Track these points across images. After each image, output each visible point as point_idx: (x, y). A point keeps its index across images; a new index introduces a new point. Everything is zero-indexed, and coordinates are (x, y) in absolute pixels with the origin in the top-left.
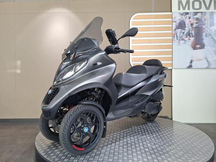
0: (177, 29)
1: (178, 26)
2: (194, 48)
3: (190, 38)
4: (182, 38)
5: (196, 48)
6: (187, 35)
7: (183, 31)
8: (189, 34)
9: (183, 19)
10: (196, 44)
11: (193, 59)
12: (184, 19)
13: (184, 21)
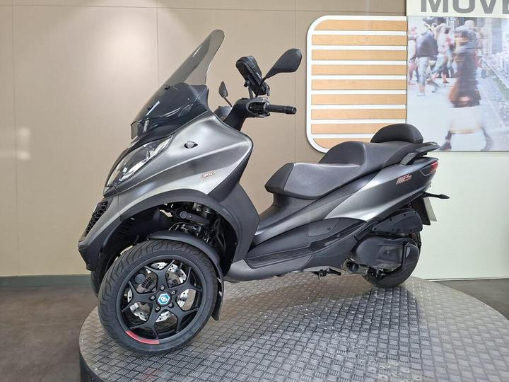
0: (419, 57)
1: (421, 49)
2: (457, 103)
3: (448, 80)
4: (428, 80)
5: (460, 104)
6: (440, 72)
7: (432, 62)
8: (444, 71)
9: (432, 34)
10: (462, 94)
11: (452, 130)
12: (435, 33)
13: (435, 38)
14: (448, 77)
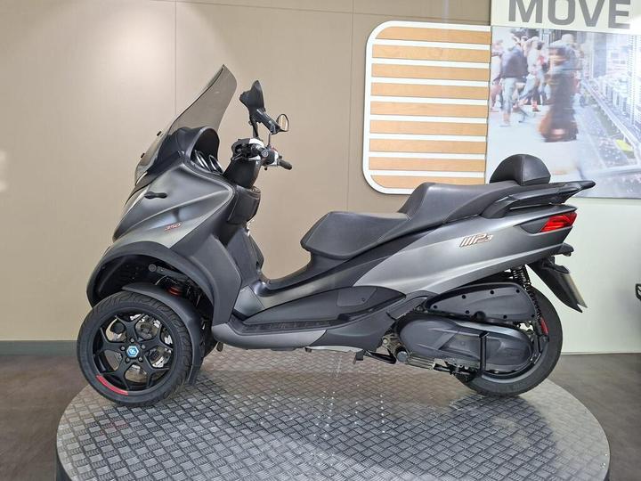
4: (515, 106)
5: (553, 138)
14: (539, 103)
